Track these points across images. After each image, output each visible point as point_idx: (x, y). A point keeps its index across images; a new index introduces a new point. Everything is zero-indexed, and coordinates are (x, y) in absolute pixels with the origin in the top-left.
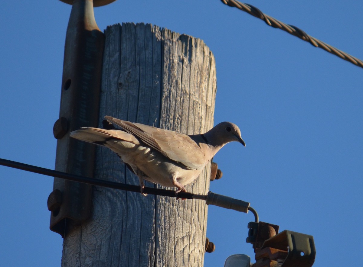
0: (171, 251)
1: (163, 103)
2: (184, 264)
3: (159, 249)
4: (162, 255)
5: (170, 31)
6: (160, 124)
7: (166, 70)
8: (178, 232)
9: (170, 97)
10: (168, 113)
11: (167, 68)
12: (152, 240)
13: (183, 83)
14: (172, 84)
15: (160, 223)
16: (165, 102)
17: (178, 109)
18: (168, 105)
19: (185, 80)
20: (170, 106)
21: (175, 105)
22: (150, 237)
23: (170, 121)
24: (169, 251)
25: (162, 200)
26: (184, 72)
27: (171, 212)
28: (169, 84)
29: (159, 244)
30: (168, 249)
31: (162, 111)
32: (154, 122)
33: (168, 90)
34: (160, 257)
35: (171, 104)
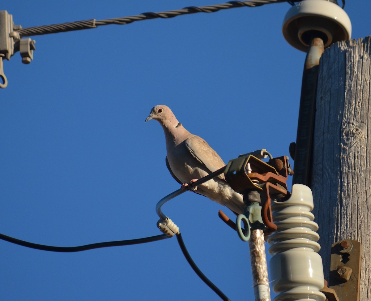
0: (354, 205)
1: (346, 97)
2: (368, 210)
3: (343, 208)
4: (346, 211)
5: (355, 40)
6: (343, 113)
7: (348, 71)
8: (360, 188)
9: (351, 90)
10: (350, 102)
11: (349, 69)
12: (337, 204)
13: (363, 73)
14: (353, 79)
15: (344, 187)
16: (347, 96)
17: (358, 96)
18: (350, 96)
19: (365, 70)
20: (351, 96)
21: (356, 93)
22: (336, 203)
23: (352, 107)
24: (352, 206)
25: (345, 170)
26: (364, 65)
27: (354, 176)
28: (350, 80)
29: (343, 204)
30: (351, 205)
31: (345, 102)
32: (339, 114)
33: (349, 85)
34: (344, 214)
35: (352, 94)
